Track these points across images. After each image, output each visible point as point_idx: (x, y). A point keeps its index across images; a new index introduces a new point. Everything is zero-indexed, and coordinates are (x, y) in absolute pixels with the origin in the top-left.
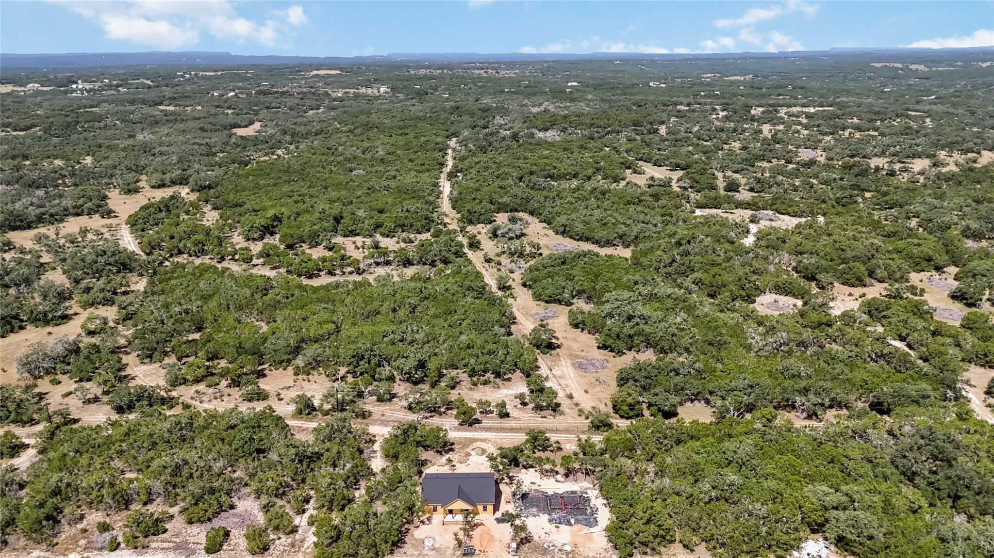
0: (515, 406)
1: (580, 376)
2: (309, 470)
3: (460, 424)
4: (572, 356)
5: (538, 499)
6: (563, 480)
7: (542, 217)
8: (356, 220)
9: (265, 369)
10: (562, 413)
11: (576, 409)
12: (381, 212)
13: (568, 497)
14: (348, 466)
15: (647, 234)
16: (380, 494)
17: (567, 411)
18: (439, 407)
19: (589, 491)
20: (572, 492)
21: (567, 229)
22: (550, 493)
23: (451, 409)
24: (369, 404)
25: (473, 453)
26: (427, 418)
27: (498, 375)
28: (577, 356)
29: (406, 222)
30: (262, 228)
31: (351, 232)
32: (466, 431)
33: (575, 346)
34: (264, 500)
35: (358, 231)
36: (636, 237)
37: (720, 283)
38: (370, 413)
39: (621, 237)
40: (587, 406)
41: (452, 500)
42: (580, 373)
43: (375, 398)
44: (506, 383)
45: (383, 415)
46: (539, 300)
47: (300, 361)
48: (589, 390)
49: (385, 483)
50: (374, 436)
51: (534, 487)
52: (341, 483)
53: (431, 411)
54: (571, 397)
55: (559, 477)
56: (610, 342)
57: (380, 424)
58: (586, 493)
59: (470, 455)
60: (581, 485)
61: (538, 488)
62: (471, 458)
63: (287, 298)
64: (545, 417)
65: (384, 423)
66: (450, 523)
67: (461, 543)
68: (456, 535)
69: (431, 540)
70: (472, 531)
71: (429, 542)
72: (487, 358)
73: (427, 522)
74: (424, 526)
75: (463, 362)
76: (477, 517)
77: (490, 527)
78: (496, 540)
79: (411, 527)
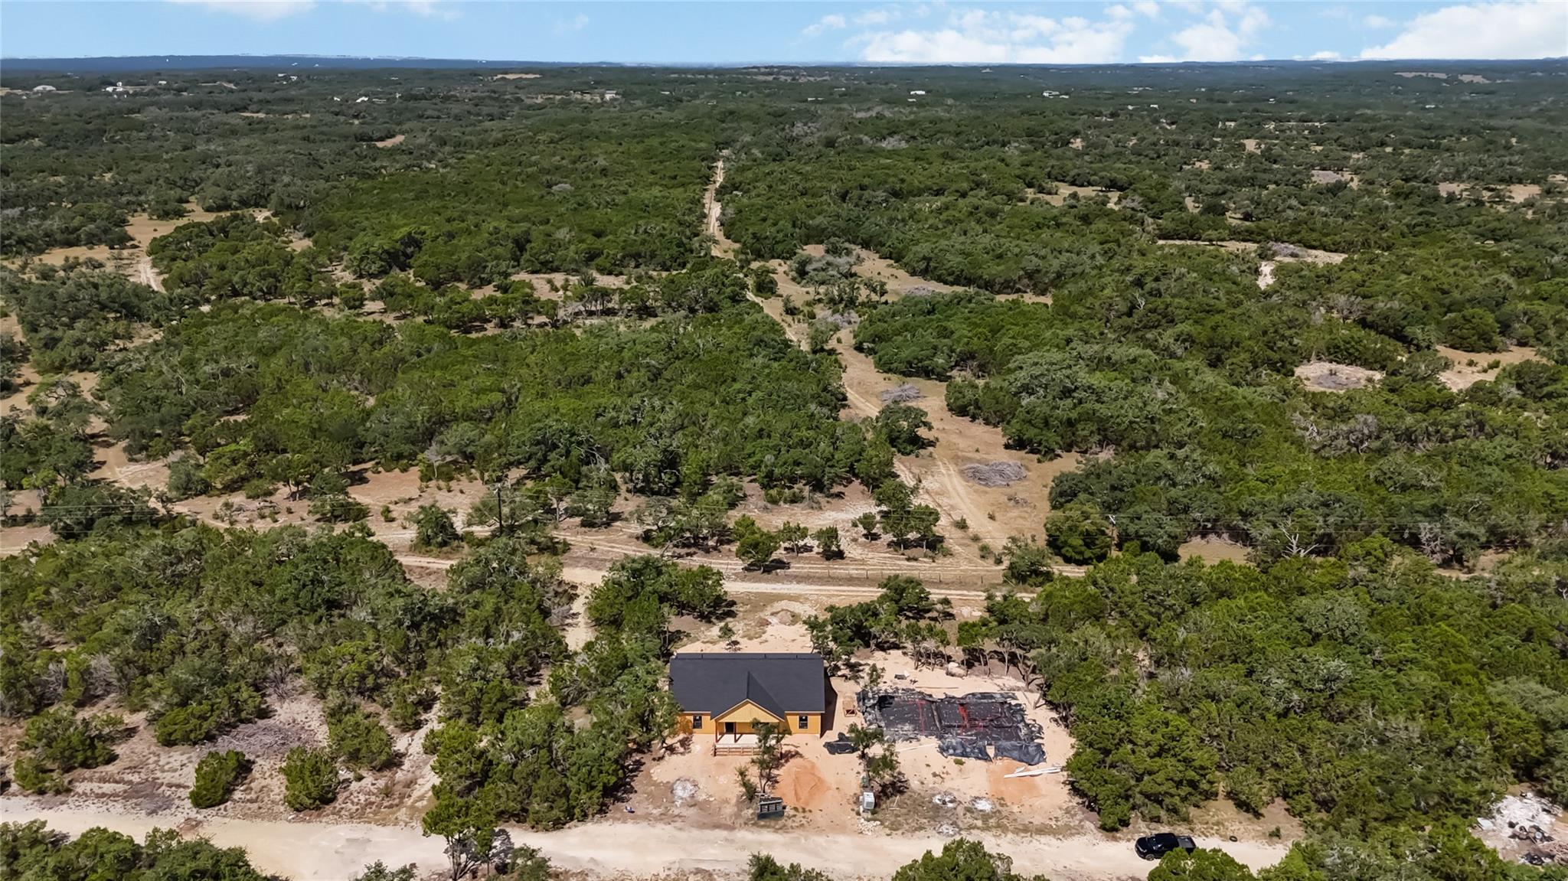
0: (855, 540)
1: (976, 491)
2: (432, 644)
3: (745, 569)
4: (957, 459)
5: (913, 708)
6: (961, 672)
7: (885, 250)
8: (553, 245)
9: (366, 470)
10: (948, 553)
11: (975, 547)
12: (598, 235)
13: (977, 704)
14: (516, 636)
15: (1078, 270)
16: (581, 692)
17: (957, 549)
18: (705, 538)
19: (1018, 694)
20: (984, 696)
21: (932, 264)
22: (938, 695)
23: (729, 542)
24: (567, 531)
25: (774, 620)
26: (680, 556)
27: (818, 486)
28: (970, 460)
29: (642, 249)
30: (384, 256)
31: (544, 264)
32: (760, 581)
33: (962, 443)
34: (334, 698)
35: (556, 263)
36: (1059, 275)
37: (1228, 340)
38: (567, 547)
39: (1030, 275)
40: (998, 541)
41: (734, 704)
42: (977, 487)
43: (578, 520)
44: (834, 501)
45: (593, 550)
46: (889, 371)
47: (432, 455)
48: (997, 515)
49: (593, 670)
50: (574, 587)
51: (902, 685)
52: (499, 667)
53: (688, 546)
54: (962, 525)
55: (953, 666)
56: (1030, 433)
57: (586, 566)
58: (1015, 698)
59: (768, 623)
60: (1000, 682)
61: (912, 687)
62: (769, 629)
63: (419, 355)
64: (916, 560)
65: (592, 563)
66: (730, 751)
67: (755, 791)
68: (742, 774)
69: (689, 786)
70: (777, 767)
71: (684, 788)
72: (797, 453)
73: (682, 750)
74: (674, 757)
75: (751, 461)
76: (787, 739)
77: (815, 760)
78: (829, 789)
79: (646, 758)
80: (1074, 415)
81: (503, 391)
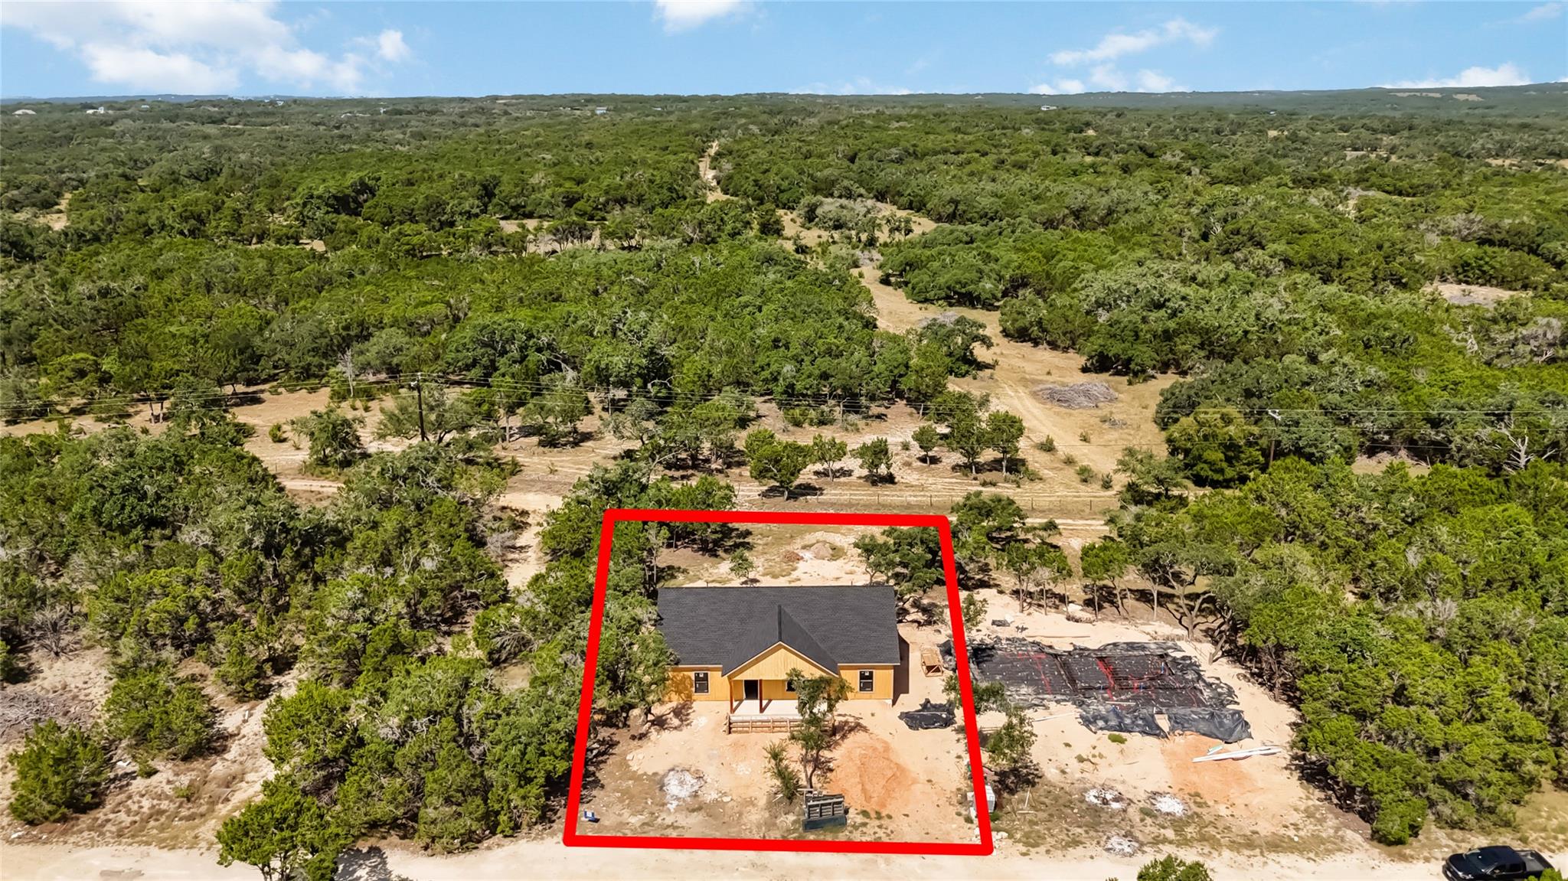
0: (908, 464)
1: (1057, 414)
2: (303, 576)
3: (764, 495)
4: (1025, 382)
5: (1027, 663)
6: (1091, 616)
7: (904, 200)
8: (524, 188)
9: (262, 391)
10: (1034, 477)
11: (1070, 473)
12: (579, 182)
13: (1123, 658)
14: (428, 564)
15: (1131, 205)
16: (524, 643)
17: (1045, 473)
18: (707, 461)
19: (1181, 644)
20: (1131, 646)
21: (961, 207)
22: (1063, 646)
23: (740, 464)
24: (519, 451)
25: (807, 555)
26: (673, 478)
27: (853, 407)
28: (1041, 382)
29: (628, 194)
31: (515, 208)
33: (1029, 367)
35: (529, 209)
36: (1110, 212)
38: (516, 469)
39: (1076, 214)
40: (1104, 462)
41: (758, 649)
42: (1058, 409)
43: (535, 439)
44: (876, 423)
45: (552, 472)
46: (926, 300)
47: (345, 368)
48: (1093, 438)
49: (541, 608)
50: (525, 513)
51: (1004, 633)
52: (395, 605)
53: (685, 467)
54: (1048, 447)
55: (1074, 609)
56: (1115, 348)
57: (543, 490)
58: (1177, 649)
59: (799, 559)
60: (1149, 629)
61: (1020, 635)
62: (801, 565)
64: (994, 485)
65: (548, 487)
66: (753, 726)
67: (797, 786)
68: (776, 756)
69: (689, 778)
70: (829, 747)
71: (682, 783)
72: (824, 363)
73: (676, 722)
74: (665, 734)
75: (766, 374)
76: (841, 707)
77: (888, 738)
78: (915, 781)
79: (621, 735)
80: (1172, 325)
81: (448, 305)
